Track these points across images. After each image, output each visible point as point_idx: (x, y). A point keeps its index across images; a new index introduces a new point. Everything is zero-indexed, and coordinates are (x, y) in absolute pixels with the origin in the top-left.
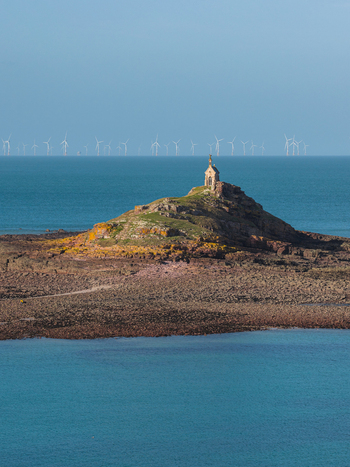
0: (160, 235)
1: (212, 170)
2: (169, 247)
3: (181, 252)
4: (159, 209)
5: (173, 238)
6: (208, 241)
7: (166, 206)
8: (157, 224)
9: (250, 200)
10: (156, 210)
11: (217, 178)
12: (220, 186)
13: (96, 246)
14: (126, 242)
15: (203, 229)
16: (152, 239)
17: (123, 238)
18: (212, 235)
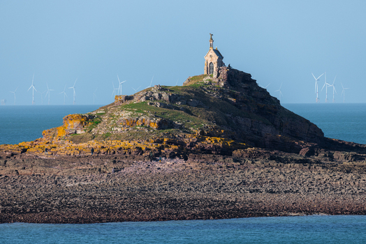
0: (149, 128)
1: (213, 54)
2: (161, 142)
3: (177, 147)
4: (147, 98)
5: (166, 131)
6: (210, 135)
7: (156, 95)
8: (144, 114)
9: (264, 91)
10: (143, 100)
11: (220, 63)
12: (224, 72)
13: (67, 143)
14: (106, 136)
15: (204, 121)
16: (139, 132)
17: (101, 133)
18: (216, 128)
